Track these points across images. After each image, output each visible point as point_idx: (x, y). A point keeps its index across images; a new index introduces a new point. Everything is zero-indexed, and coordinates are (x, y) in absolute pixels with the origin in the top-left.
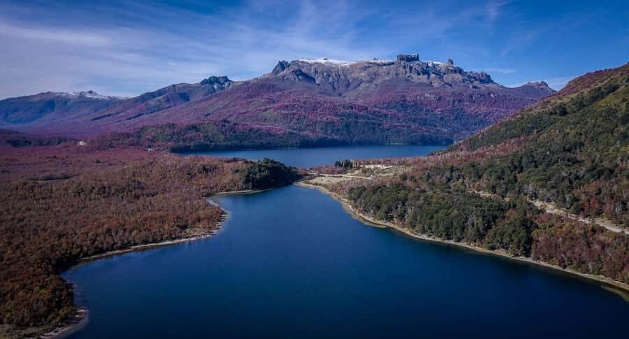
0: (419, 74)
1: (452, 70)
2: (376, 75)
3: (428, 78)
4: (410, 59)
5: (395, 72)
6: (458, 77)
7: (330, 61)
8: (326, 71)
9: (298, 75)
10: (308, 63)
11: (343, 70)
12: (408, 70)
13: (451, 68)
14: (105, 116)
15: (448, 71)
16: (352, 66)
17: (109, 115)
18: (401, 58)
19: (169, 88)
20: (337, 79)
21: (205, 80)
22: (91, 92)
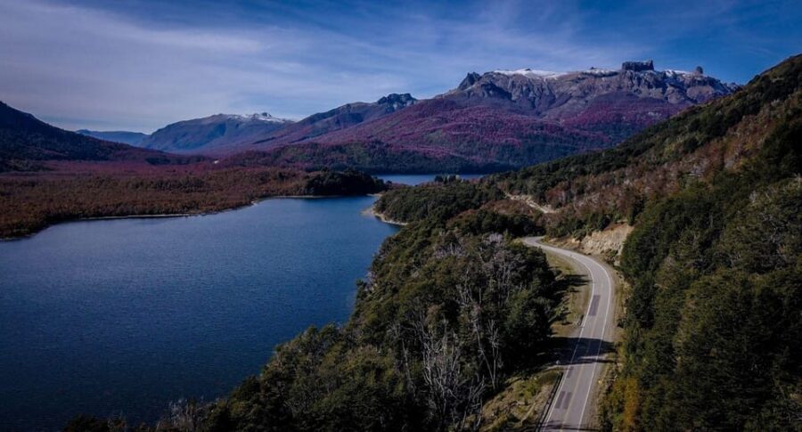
0: (650, 87)
1: (699, 81)
2: (592, 88)
3: (663, 93)
4: (639, 67)
5: (617, 86)
6: (709, 90)
7: (534, 72)
8: (527, 85)
9: (488, 90)
10: (504, 75)
11: (549, 83)
12: (635, 82)
13: (699, 79)
14: (269, 139)
15: (694, 82)
16: (561, 78)
17: (273, 138)
18: (628, 66)
19: (343, 108)
20: (539, 94)
21: (384, 98)
22: (265, 114)
